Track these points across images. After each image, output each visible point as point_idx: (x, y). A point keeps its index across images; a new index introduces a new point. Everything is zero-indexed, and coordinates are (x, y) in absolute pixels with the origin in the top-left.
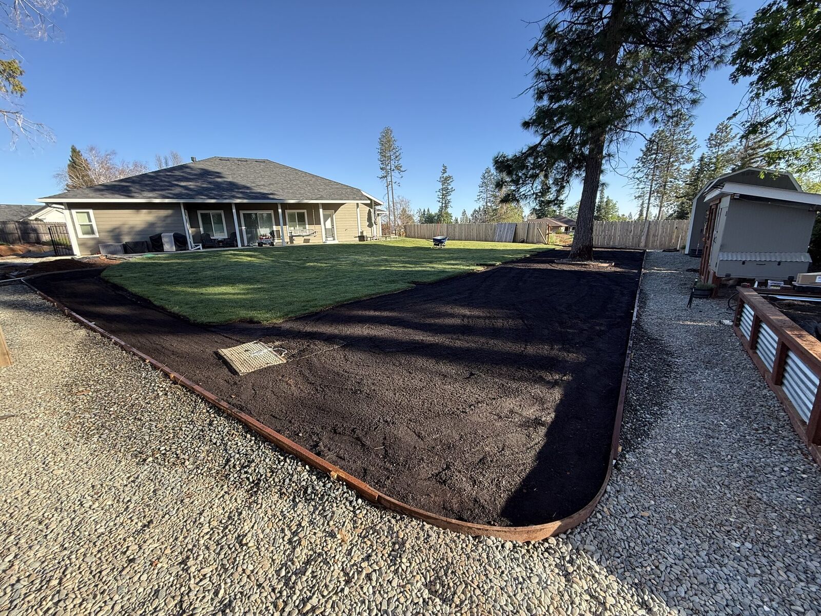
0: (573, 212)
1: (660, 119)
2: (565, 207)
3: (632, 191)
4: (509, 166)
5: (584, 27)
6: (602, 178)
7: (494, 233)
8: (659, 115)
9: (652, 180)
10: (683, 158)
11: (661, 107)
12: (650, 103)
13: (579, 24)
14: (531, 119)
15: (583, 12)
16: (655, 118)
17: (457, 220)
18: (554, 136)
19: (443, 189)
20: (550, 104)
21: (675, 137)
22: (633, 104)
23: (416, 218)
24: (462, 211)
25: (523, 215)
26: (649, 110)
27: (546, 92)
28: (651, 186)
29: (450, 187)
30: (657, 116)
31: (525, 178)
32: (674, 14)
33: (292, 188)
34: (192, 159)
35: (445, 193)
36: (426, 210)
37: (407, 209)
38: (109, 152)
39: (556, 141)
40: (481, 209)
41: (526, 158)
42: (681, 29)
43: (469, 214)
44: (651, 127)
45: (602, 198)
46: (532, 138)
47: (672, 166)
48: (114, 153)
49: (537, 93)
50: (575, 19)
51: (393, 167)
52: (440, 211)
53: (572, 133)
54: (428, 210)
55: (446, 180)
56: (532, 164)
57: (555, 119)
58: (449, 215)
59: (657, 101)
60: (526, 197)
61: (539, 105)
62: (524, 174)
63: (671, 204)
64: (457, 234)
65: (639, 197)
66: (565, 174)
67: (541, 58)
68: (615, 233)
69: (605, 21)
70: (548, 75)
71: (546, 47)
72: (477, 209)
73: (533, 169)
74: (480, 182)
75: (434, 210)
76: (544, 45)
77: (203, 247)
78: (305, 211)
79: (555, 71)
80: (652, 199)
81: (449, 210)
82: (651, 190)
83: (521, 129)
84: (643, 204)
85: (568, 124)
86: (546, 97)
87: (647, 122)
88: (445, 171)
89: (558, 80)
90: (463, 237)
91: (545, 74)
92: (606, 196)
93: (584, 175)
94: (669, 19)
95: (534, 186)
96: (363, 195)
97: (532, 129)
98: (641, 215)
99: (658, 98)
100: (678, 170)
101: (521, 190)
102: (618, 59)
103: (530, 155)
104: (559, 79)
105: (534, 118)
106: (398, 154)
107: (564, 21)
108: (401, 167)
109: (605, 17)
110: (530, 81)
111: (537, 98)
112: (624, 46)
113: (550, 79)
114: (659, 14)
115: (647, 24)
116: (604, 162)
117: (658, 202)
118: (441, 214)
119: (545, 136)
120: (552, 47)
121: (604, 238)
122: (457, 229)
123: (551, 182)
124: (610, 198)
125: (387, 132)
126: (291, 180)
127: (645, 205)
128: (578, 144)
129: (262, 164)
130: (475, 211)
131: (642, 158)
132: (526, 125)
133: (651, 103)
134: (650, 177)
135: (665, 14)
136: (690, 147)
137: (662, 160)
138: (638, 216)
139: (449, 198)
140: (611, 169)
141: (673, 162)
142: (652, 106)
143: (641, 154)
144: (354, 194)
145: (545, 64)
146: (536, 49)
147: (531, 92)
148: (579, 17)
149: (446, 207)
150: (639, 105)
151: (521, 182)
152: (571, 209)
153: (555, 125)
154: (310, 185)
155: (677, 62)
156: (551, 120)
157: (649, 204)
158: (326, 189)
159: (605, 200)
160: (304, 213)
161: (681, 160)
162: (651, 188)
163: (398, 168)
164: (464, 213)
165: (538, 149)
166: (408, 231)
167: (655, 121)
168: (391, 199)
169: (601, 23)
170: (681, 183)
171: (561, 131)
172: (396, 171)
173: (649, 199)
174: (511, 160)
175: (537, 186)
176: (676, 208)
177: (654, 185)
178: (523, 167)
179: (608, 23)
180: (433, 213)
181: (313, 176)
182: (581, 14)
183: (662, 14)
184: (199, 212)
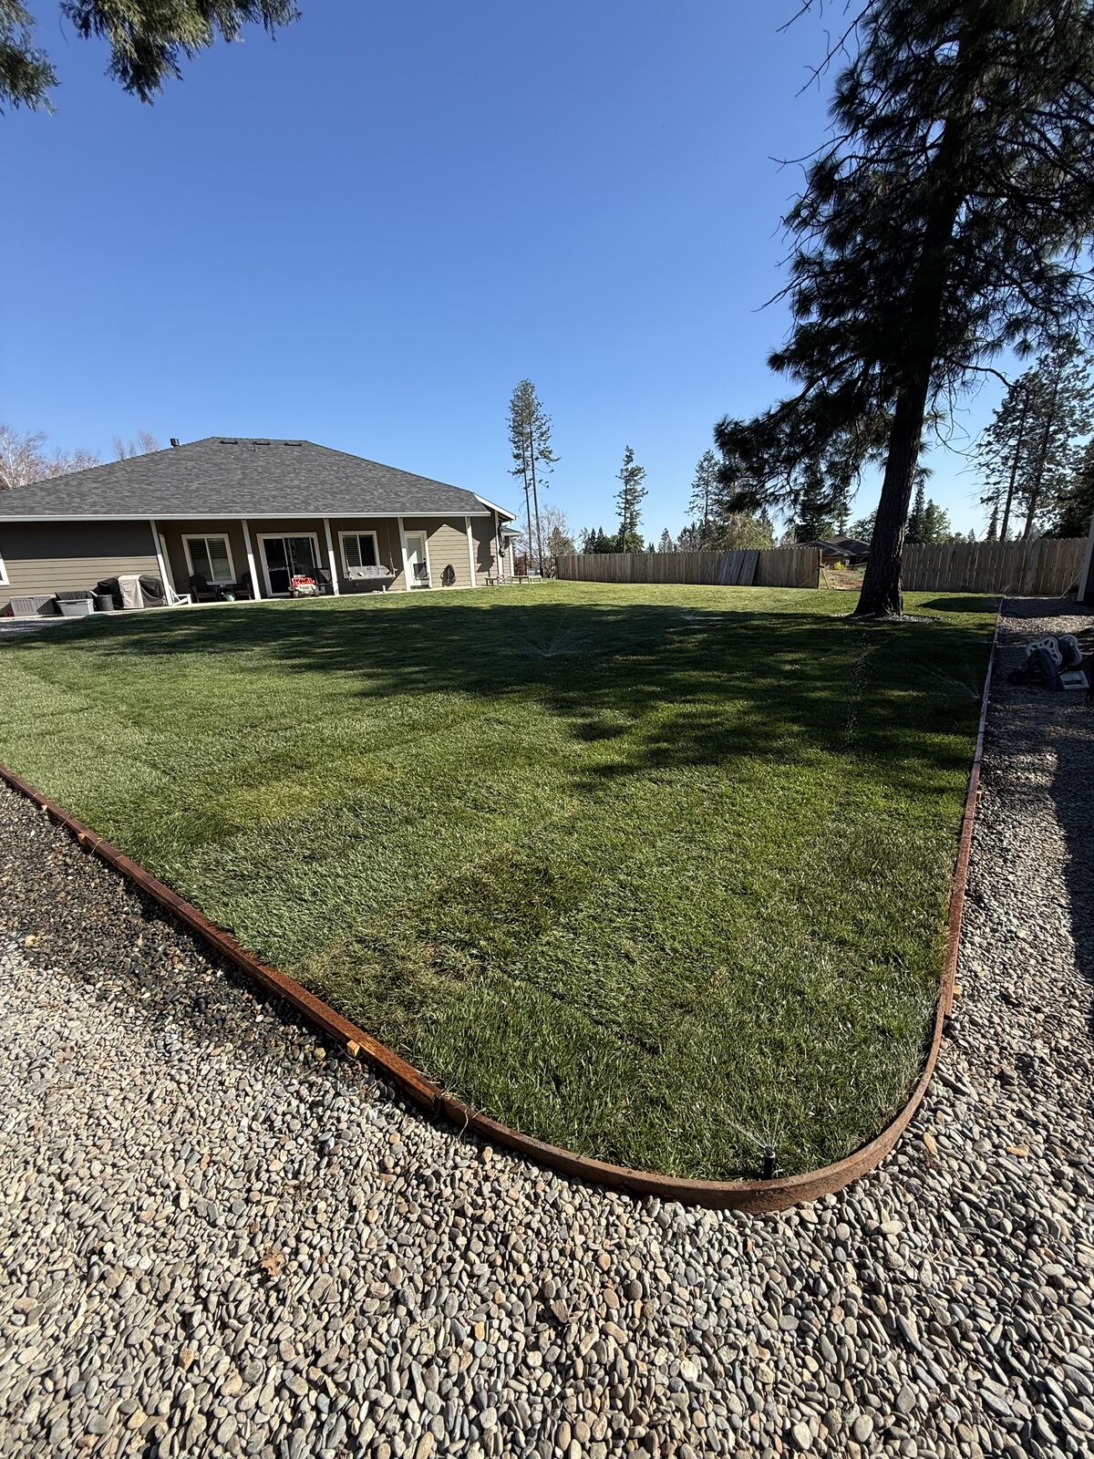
0: (865, 530)
1: (1034, 344)
2: (851, 522)
3: (977, 489)
4: (745, 441)
5: (890, 168)
6: (922, 460)
7: (718, 569)
8: (1032, 336)
9: (1015, 467)
10: (1073, 425)
11: (1038, 318)
12: (1017, 309)
13: (881, 161)
14: (787, 349)
15: (888, 138)
16: (1025, 341)
17: (652, 548)
18: (830, 382)
19: (626, 491)
20: (824, 320)
21: (1060, 386)
22: (983, 315)
23: (579, 546)
24: (662, 531)
25: (774, 537)
26: (1014, 326)
27: (815, 298)
28: (1013, 478)
29: (639, 488)
30: (1029, 337)
31: (775, 463)
32: (1067, 134)
33: (348, 492)
34: (173, 442)
35: (630, 499)
36: (597, 532)
37: (561, 529)
38: (32, 435)
39: (834, 390)
40: (697, 526)
41: (777, 424)
42: (1079, 166)
43: (674, 537)
44: (1017, 359)
45: (919, 502)
46: (788, 387)
47: (1054, 440)
48: (41, 436)
49: (798, 301)
50: (873, 152)
51: (536, 454)
52: (622, 531)
53: (865, 373)
54: (601, 531)
55: (631, 476)
56: (787, 435)
57: (833, 348)
58: (637, 540)
59: (1030, 307)
60: (776, 499)
61: (803, 322)
62: (772, 455)
63: (1049, 512)
64: (650, 571)
65: (990, 499)
66: (850, 453)
67: (807, 233)
68: (943, 565)
69: (931, 153)
70: (820, 264)
71: (815, 210)
72: (689, 527)
73: (790, 444)
74: (694, 477)
75: (611, 531)
76: (811, 205)
77: (194, 601)
78: (374, 533)
79: (831, 255)
80: (1014, 503)
81: (638, 531)
82: (1011, 487)
83: (768, 369)
84: (996, 512)
85: (857, 357)
86: (814, 308)
87: (1009, 348)
88: (629, 459)
89: (838, 272)
90: (662, 578)
91: (815, 263)
92: (926, 499)
93: (886, 455)
94: (1056, 143)
95: (792, 478)
96: (478, 503)
97: (788, 371)
98: (992, 532)
99: (1032, 302)
100: (1064, 446)
101: (768, 485)
102: (956, 228)
103: (783, 419)
104: (842, 271)
105: (793, 347)
106: (544, 428)
107: (851, 157)
108: (550, 452)
109: (932, 146)
110: (785, 277)
111: (798, 312)
112: (967, 202)
113: (823, 272)
114: (1036, 136)
115: (1014, 156)
116: (924, 429)
117: (1024, 509)
118: (622, 539)
119: (811, 382)
120: (827, 209)
121: (924, 575)
122: (650, 562)
123: (824, 469)
124: (935, 503)
125: (526, 390)
126: (347, 477)
127: (1001, 515)
128: (876, 395)
129: (297, 449)
130: (685, 531)
131: (996, 426)
132: (777, 362)
133: (1019, 310)
134: (1011, 463)
135: (1050, 135)
136: (1087, 403)
137: (1032, 429)
138: (985, 536)
139: (637, 507)
140: (940, 442)
141: (1056, 432)
142: (1020, 317)
143: (994, 419)
144: (462, 500)
145: (813, 243)
146: (796, 214)
147: (788, 299)
148: (880, 148)
149: (633, 524)
150: (995, 316)
151: (767, 470)
152: (862, 524)
153: (833, 360)
154: (382, 486)
155: (1070, 232)
156: (824, 351)
157: (1007, 512)
158: (410, 492)
159: (925, 506)
160: (371, 537)
161: (1070, 429)
162: (1012, 482)
163: (545, 454)
164: (665, 535)
165: (801, 408)
166: (561, 567)
167: (1025, 348)
168: (532, 511)
169: (923, 158)
170: (1068, 471)
171: (845, 371)
172: (542, 460)
173: (1008, 504)
174: (748, 428)
175: (798, 477)
176: (1058, 520)
177: (1017, 478)
178: (772, 441)
179: (937, 157)
180: (609, 536)
181: (389, 469)
182: (884, 142)
183: (1043, 135)
184: (185, 538)
